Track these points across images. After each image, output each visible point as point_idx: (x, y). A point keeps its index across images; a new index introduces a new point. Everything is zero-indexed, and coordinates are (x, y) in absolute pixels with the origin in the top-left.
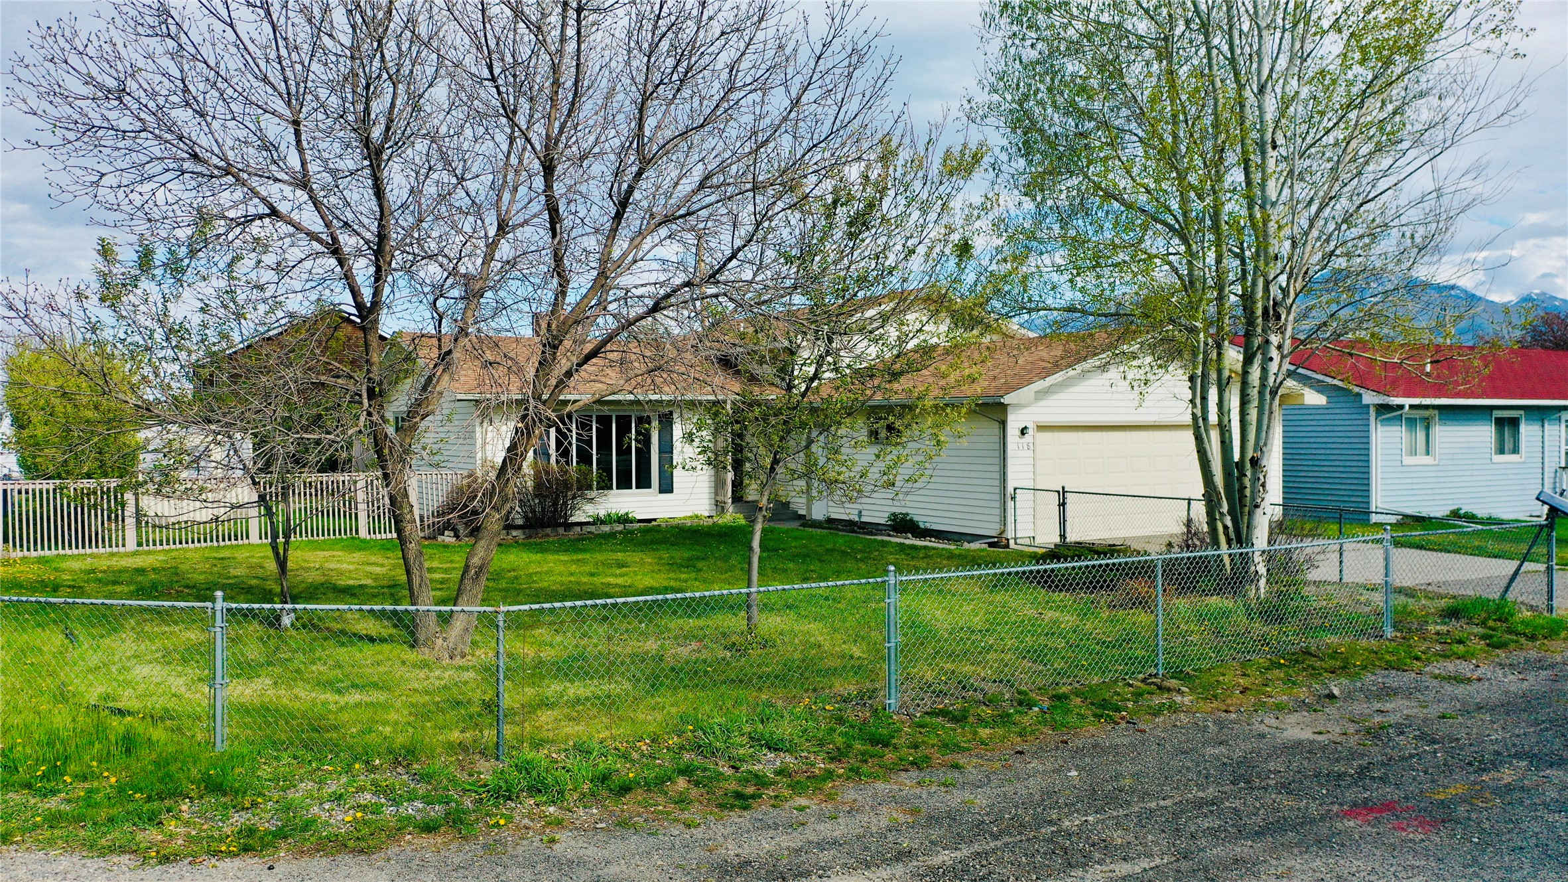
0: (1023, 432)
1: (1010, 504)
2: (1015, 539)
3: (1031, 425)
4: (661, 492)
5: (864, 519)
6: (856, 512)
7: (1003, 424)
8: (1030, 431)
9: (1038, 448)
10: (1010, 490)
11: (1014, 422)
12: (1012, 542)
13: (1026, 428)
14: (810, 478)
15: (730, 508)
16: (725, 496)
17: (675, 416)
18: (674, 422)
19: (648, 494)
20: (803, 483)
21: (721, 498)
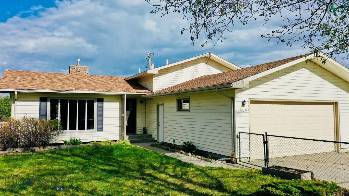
0: (243, 103)
1: (237, 141)
2: (240, 158)
3: (247, 100)
4: (98, 131)
5: (176, 143)
6: (173, 140)
7: (233, 99)
8: (247, 103)
9: (251, 112)
10: (237, 133)
11: (239, 98)
12: (238, 160)
13: (245, 101)
14: (158, 125)
15: (126, 137)
16: (124, 132)
17: (104, 100)
18: (104, 103)
19: (92, 132)
20: (156, 127)
21: (122, 133)
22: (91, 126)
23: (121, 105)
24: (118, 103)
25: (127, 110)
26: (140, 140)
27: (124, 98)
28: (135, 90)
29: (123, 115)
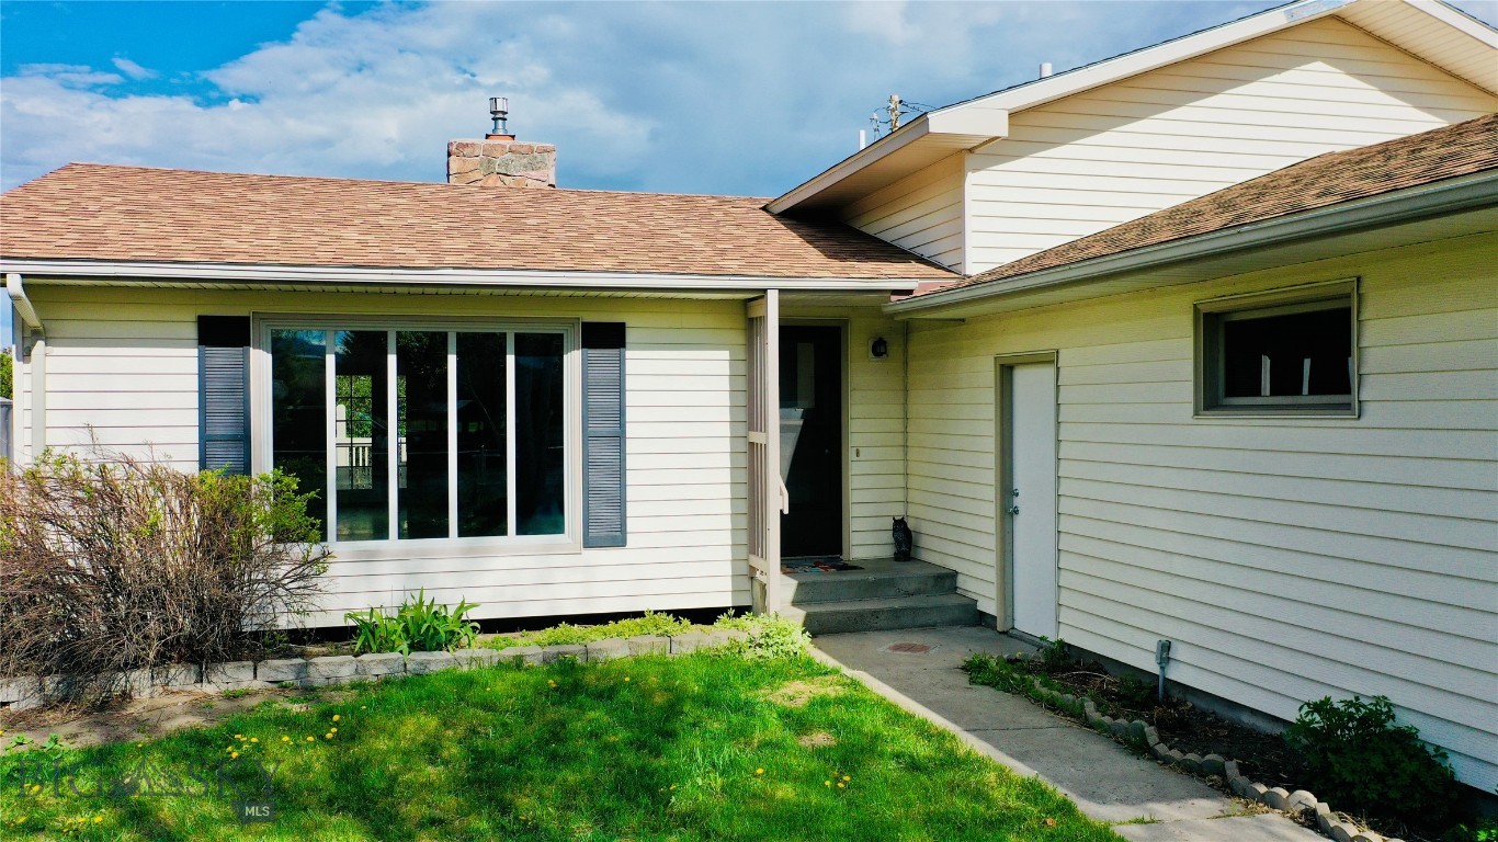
4: (588, 543)
5: (1177, 674)
6: (1152, 644)
14: (1008, 512)
15: (781, 588)
16: (764, 556)
17: (630, 336)
18: (629, 354)
19: (548, 552)
20: (991, 526)
21: (755, 561)
22: (542, 511)
23: (742, 368)
24: (725, 354)
25: (787, 399)
26: (875, 613)
27: (762, 320)
28: (836, 264)
29: (756, 437)
